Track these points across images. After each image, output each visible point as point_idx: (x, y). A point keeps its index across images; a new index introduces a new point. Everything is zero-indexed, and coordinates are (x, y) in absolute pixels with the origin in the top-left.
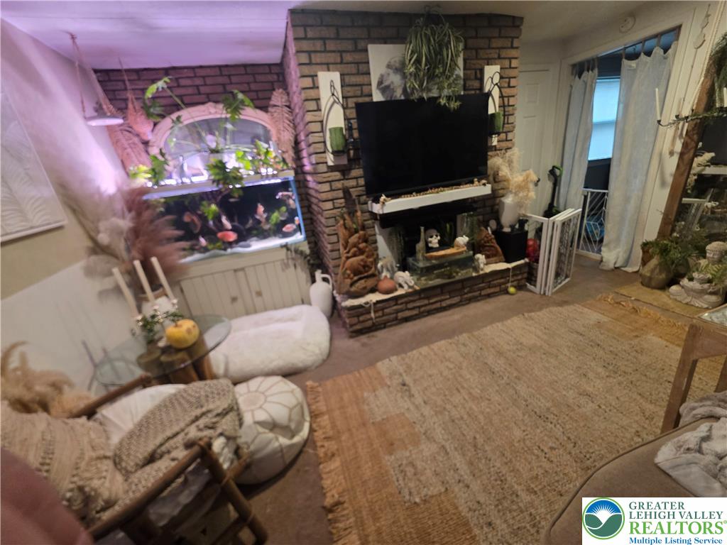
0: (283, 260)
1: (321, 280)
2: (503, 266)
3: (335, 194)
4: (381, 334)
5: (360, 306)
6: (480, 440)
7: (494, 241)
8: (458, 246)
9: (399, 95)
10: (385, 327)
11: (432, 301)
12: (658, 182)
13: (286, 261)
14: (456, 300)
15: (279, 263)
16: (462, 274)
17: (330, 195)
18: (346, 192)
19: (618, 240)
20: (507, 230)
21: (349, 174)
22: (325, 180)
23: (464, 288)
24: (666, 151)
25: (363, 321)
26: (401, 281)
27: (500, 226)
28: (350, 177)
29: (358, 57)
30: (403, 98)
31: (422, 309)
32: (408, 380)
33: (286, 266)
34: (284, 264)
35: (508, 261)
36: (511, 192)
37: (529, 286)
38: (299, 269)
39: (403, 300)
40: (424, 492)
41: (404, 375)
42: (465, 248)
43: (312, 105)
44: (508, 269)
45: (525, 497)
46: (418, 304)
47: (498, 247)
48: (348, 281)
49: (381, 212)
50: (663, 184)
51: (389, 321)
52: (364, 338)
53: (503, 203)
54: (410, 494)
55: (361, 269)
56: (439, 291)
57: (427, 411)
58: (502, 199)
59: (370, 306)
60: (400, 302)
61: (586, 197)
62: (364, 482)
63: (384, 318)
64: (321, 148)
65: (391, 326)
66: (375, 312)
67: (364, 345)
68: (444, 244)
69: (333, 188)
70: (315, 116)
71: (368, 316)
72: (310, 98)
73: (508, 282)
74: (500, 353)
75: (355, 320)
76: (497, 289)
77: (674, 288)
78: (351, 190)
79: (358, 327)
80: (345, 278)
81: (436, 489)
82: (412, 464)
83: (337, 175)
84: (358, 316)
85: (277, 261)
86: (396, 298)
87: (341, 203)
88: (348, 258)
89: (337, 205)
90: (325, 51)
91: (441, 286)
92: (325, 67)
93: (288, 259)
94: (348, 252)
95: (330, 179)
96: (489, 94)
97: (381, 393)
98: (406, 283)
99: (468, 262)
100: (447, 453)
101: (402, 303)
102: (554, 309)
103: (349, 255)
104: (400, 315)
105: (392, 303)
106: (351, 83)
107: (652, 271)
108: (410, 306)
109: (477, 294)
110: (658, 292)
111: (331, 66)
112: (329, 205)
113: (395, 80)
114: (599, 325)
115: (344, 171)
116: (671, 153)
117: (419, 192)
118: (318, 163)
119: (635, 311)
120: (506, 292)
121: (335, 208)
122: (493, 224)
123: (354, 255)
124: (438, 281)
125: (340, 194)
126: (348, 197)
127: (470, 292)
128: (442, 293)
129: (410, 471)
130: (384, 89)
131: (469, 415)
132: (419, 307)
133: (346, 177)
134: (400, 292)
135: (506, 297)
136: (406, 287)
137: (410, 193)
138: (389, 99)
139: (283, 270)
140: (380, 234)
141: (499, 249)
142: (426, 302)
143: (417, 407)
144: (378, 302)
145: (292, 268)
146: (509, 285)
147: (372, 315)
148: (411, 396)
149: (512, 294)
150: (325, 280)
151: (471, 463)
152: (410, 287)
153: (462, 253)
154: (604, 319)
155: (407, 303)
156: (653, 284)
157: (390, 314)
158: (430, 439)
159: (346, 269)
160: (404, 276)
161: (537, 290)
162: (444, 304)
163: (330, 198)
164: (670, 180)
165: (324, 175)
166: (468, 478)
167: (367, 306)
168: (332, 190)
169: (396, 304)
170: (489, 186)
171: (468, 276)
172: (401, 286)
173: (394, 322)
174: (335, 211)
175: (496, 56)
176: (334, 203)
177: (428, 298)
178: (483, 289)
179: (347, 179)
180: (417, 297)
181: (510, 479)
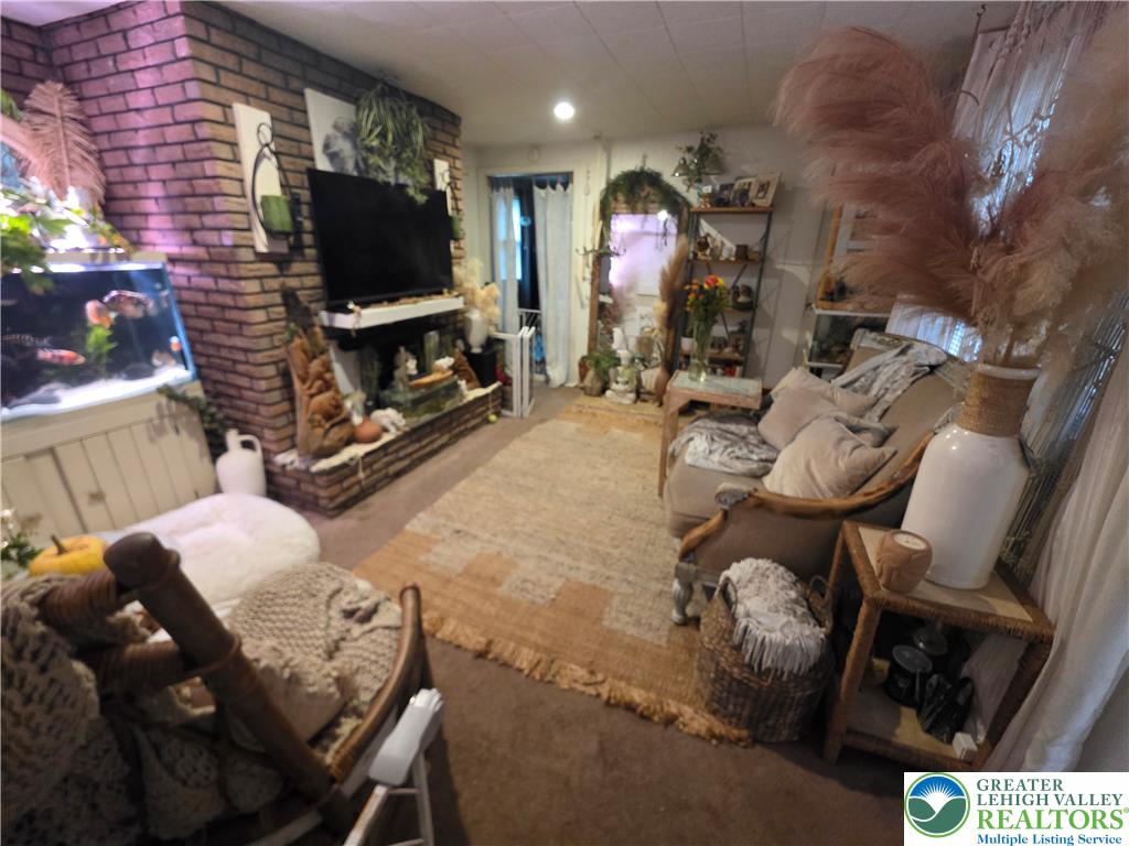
0: (151, 420)
1: (239, 446)
2: (480, 392)
3: (269, 299)
4: (376, 500)
5: (344, 466)
6: (563, 538)
7: (467, 364)
8: (439, 370)
9: (350, 169)
10: (374, 492)
11: (424, 443)
12: (579, 304)
13: (157, 422)
14: (445, 438)
15: (143, 426)
16: (449, 406)
17: (261, 300)
18: (289, 297)
19: (557, 358)
20: (476, 350)
21: (288, 269)
22: (252, 274)
23: (451, 422)
24: (580, 278)
25: (349, 488)
26: (385, 422)
27: (468, 346)
28: (291, 273)
29: (291, 100)
30: (355, 174)
31: (415, 456)
32: (458, 526)
33: (160, 431)
34: (154, 427)
35: (484, 385)
36: (477, 308)
37: (504, 412)
38: (184, 433)
39: (394, 447)
40: (552, 590)
41: (449, 524)
42: (451, 372)
43: (224, 151)
44: (487, 396)
45: (616, 553)
46: (409, 450)
47: (470, 370)
48: (320, 431)
49: (357, 327)
50: (582, 305)
51: (378, 481)
52: (355, 512)
53: (470, 321)
54: (543, 597)
55: (333, 411)
56: (429, 429)
57: (501, 540)
58: (467, 315)
59: (357, 464)
60: (390, 450)
61: (521, 317)
62: (497, 617)
63: (375, 477)
64: (242, 222)
65: (381, 488)
66: (364, 469)
67: (362, 519)
68: (423, 369)
69: (267, 288)
70: (230, 169)
71: (353, 479)
72: (220, 138)
73: (488, 409)
74: (525, 474)
75: (336, 489)
76: (478, 420)
77: (608, 393)
78: (299, 293)
79: (341, 499)
80: (314, 427)
81: (559, 583)
82: (525, 581)
83: (270, 268)
84: (341, 481)
85: (137, 423)
86: (385, 447)
87: (279, 313)
88: (312, 396)
89: (273, 316)
90: (240, 73)
91: (431, 423)
92: (242, 97)
93: (161, 417)
94: (310, 388)
95: (259, 273)
96: (444, 193)
97: (438, 549)
98: (393, 424)
99: (452, 389)
100: (546, 559)
101: (392, 453)
102: (539, 426)
103: (313, 391)
104: (392, 469)
105: (382, 453)
106: (283, 134)
107: (592, 382)
108: (402, 454)
109: (462, 428)
110: (597, 398)
111: (251, 99)
112: (260, 316)
113: (344, 147)
114: (578, 430)
115: (281, 262)
116: (584, 279)
117: (392, 300)
118: (236, 246)
119: (594, 415)
120: (487, 421)
121: (270, 321)
122: (460, 343)
123: (320, 392)
124: (427, 417)
125: (278, 298)
126: (291, 302)
127: (458, 426)
128: (432, 432)
129: (529, 586)
130: (333, 157)
131: (541, 526)
132: (411, 454)
133: (285, 273)
134: (386, 438)
135: (490, 427)
136: (393, 429)
137: (378, 302)
138: (339, 171)
139: (152, 440)
140: (338, 361)
141: (473, 374)
142: (417, 445)
143: (489, 542)
144: (368, 454)
145: (171, 435)
146: (489, 412)
147: (361, 475)
148: (475, 537)
149: (493, 423)
150: (247, 445)
151: (569, 554)
152: (398, 429)
153: (446, 379)
154: (579, 426)
155: (397, 451)
156: (594, 392)
157: (380, 470)
158: (524, 557)
159: (314, 413)
160: (388, 417)
161: (515, 414)
162: (435, 445)
163: (262, 304)
164: (587, 302)
165: (250, 266)
166: (574, 564)
167: (353, 463)
168: (264, 292)
169: (386, 455)
170: (461, 299)
171: (455, 406)
172: (385, 430)
173: (385, 482)
174: (270, 326)
175: (441, 150)
176: (268, 313)
177: (419, 440)
178: (468, 420)
179: (286, 276)
180: (408, 441)
181: (600, 548)
